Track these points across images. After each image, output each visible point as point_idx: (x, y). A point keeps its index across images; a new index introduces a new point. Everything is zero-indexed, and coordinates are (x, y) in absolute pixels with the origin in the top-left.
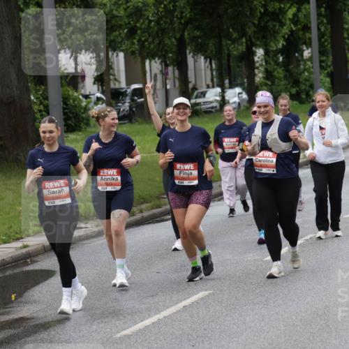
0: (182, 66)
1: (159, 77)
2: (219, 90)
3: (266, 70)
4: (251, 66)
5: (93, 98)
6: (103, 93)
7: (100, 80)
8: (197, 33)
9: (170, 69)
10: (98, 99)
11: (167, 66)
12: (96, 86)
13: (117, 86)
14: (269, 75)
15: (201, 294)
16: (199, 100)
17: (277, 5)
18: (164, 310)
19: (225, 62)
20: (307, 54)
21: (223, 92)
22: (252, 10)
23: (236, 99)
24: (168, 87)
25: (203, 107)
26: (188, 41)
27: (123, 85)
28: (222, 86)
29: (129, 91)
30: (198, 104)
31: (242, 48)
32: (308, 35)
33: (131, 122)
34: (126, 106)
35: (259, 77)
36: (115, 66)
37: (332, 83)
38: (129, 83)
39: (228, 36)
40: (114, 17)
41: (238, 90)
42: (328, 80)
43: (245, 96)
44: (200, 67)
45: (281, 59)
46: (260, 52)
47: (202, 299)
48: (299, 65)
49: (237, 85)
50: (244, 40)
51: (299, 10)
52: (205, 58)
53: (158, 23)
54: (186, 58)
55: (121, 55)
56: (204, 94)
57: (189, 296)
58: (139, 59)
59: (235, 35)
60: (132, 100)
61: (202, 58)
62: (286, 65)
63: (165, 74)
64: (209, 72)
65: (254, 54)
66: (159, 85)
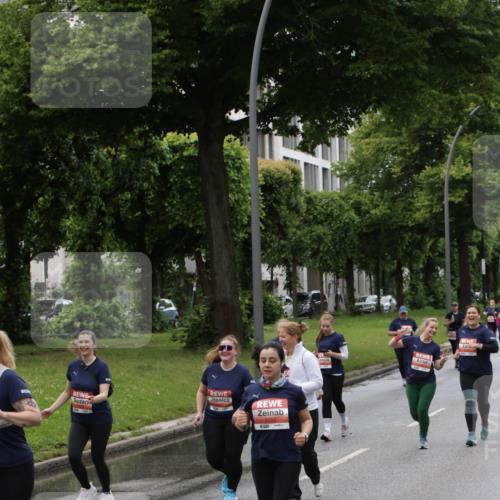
0: (350, 279)
1: (332, 286)
2: (376, 297)
3: (411, 285)
4: (400, 280)
5: (284, 300)
6: (291, 295)
7: (289, 286)
8: (363, 256)
9: (341, 280)
10: (288, 301)
11: (338, 278)
12: (286, 291)
13: (301, 291)
14: (413, 287)
15: (362, 451)
16: (360, 304)
17: (419, 237)
18: (333, 461)
19: (381, 275)
20: (441, 272)
21: (379, 298)
22: (403, 239)
23: (388, 304)
24: (339, 293)
25: (365, 308)
26: (354, 261)
27: (306, 290)
28: (378, 294)
29: (310, 295)
30: (361, 306)
31: (394, 267)
32: (442, 260)
33: (310, 318)
34: (307, 306)
35: (406, 288)
36: (300, 277)
37: (458, 294)
38: (310, 290)
39: (384, 258)
40: (302, 242)
41: (389, 297)
42: (455, 293)
43: (394, 302)
44: (362, 279)
45: (421, 277)
46: (406, 271)
47: (362, 454)
48: (435, 281)
49: (389, 294)
50: (395, 261)
51: (436, 242)
52: (367, 273)
53: (334, 248)
54: (352, 274)
55: (305, 269)
56: (364, 299)
57: (352, 451)
58: (318, 272)
59: (389, 257)
60: (312, 302)
61: (364, 273)
62: (425, 280)
63: (336, 284)
64: (368, 284)
65: (402, 272)
66: (332, 292)
